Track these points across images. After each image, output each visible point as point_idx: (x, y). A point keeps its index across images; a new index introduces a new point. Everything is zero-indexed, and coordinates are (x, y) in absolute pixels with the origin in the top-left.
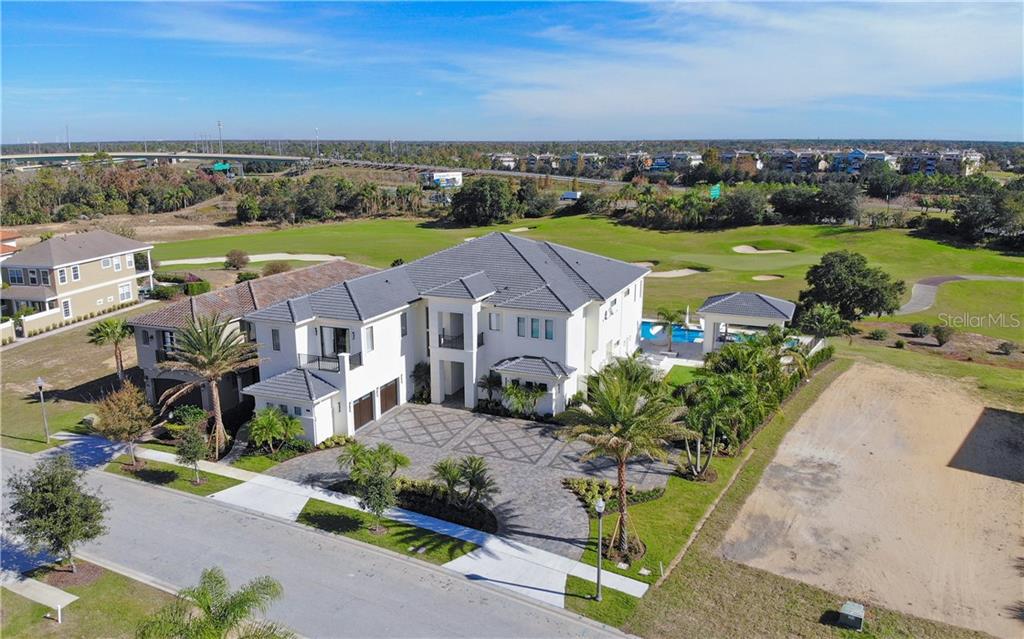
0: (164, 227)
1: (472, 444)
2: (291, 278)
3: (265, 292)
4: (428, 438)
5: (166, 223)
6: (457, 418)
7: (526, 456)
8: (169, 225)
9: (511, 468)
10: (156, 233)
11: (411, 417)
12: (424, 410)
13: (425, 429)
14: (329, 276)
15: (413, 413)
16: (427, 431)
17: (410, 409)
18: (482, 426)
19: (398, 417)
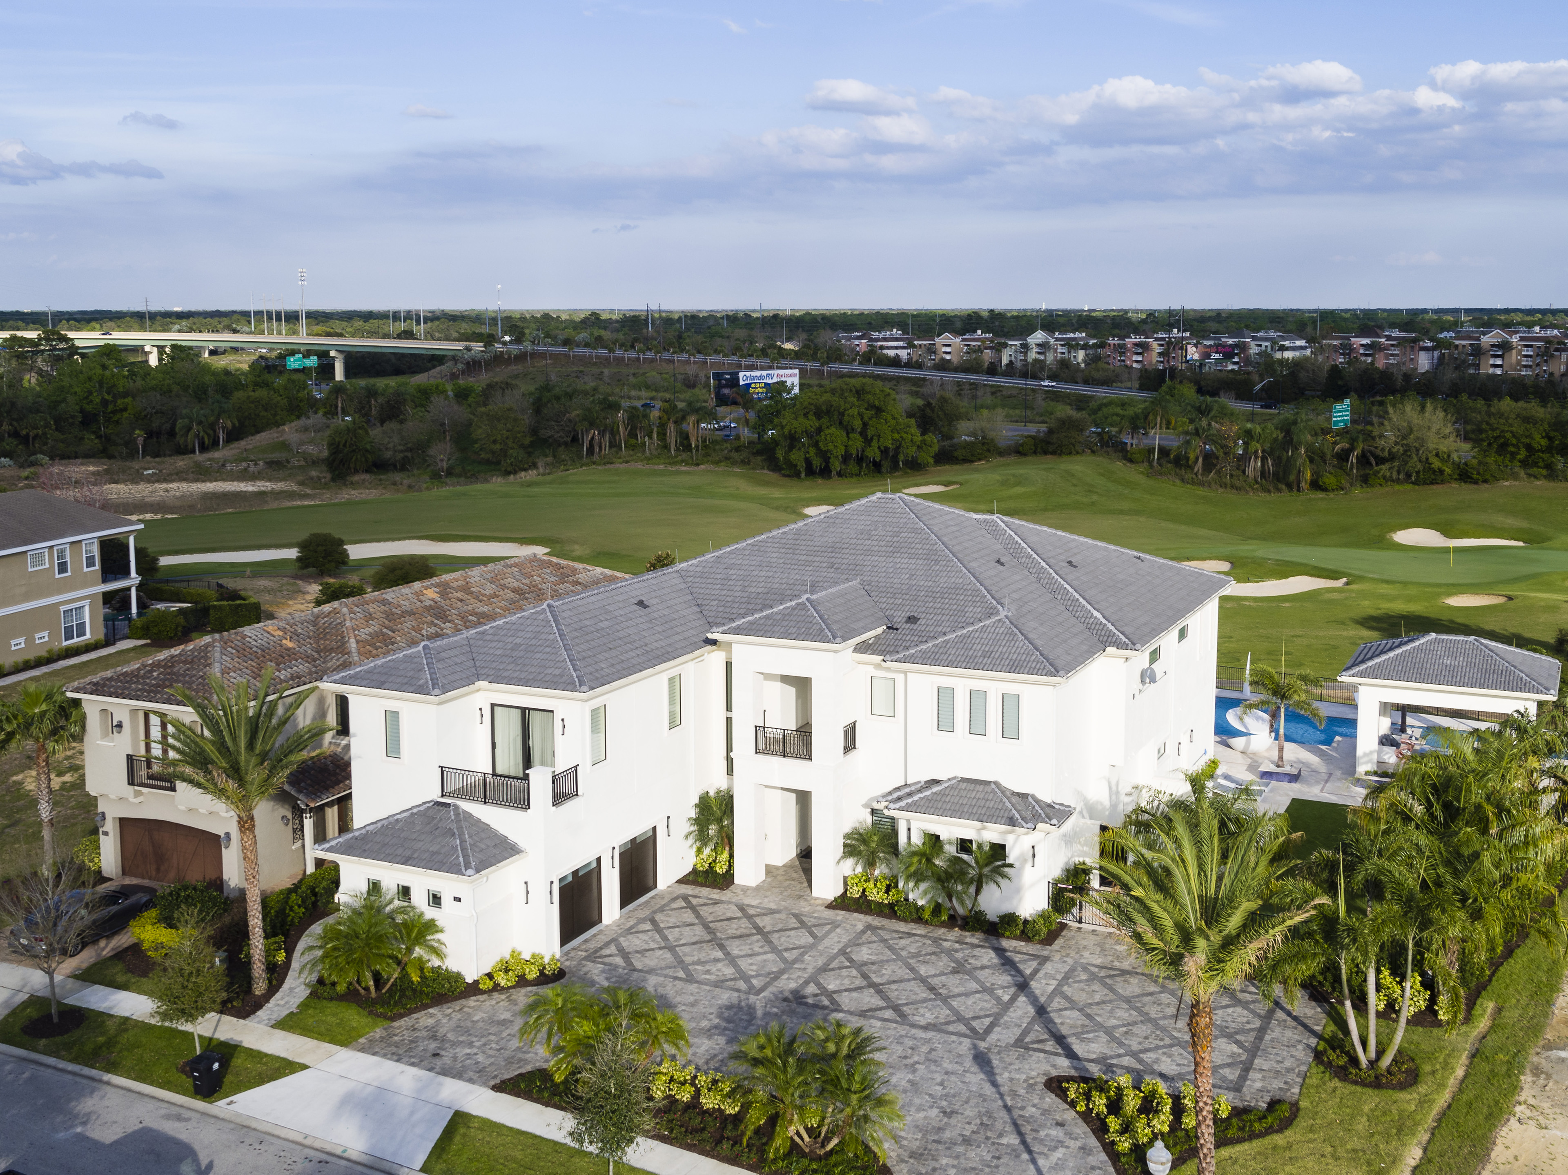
0: (174, 485)
1: (831, 987)
2: (431, 594)
3: (374, 627)
4: (729, 971)
5: (180, 476)
6: (793, 923)
7: (960, 1019)
8: (185, 480)
9: (925, 1049)
10: (155, 498)
11: (689, 916)
12: (716, 903)
13: (722, 947)
14: (514, 591)
15: (693, 908)
16: (727, 954)
17: (685, 898)
18: (855, 942)
19: (659, 917)
